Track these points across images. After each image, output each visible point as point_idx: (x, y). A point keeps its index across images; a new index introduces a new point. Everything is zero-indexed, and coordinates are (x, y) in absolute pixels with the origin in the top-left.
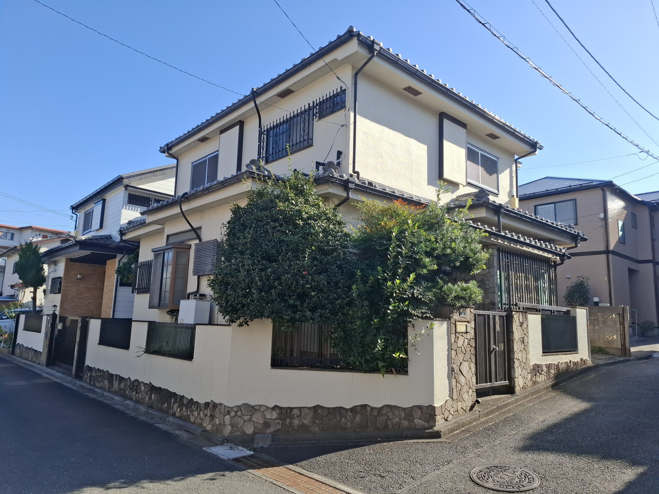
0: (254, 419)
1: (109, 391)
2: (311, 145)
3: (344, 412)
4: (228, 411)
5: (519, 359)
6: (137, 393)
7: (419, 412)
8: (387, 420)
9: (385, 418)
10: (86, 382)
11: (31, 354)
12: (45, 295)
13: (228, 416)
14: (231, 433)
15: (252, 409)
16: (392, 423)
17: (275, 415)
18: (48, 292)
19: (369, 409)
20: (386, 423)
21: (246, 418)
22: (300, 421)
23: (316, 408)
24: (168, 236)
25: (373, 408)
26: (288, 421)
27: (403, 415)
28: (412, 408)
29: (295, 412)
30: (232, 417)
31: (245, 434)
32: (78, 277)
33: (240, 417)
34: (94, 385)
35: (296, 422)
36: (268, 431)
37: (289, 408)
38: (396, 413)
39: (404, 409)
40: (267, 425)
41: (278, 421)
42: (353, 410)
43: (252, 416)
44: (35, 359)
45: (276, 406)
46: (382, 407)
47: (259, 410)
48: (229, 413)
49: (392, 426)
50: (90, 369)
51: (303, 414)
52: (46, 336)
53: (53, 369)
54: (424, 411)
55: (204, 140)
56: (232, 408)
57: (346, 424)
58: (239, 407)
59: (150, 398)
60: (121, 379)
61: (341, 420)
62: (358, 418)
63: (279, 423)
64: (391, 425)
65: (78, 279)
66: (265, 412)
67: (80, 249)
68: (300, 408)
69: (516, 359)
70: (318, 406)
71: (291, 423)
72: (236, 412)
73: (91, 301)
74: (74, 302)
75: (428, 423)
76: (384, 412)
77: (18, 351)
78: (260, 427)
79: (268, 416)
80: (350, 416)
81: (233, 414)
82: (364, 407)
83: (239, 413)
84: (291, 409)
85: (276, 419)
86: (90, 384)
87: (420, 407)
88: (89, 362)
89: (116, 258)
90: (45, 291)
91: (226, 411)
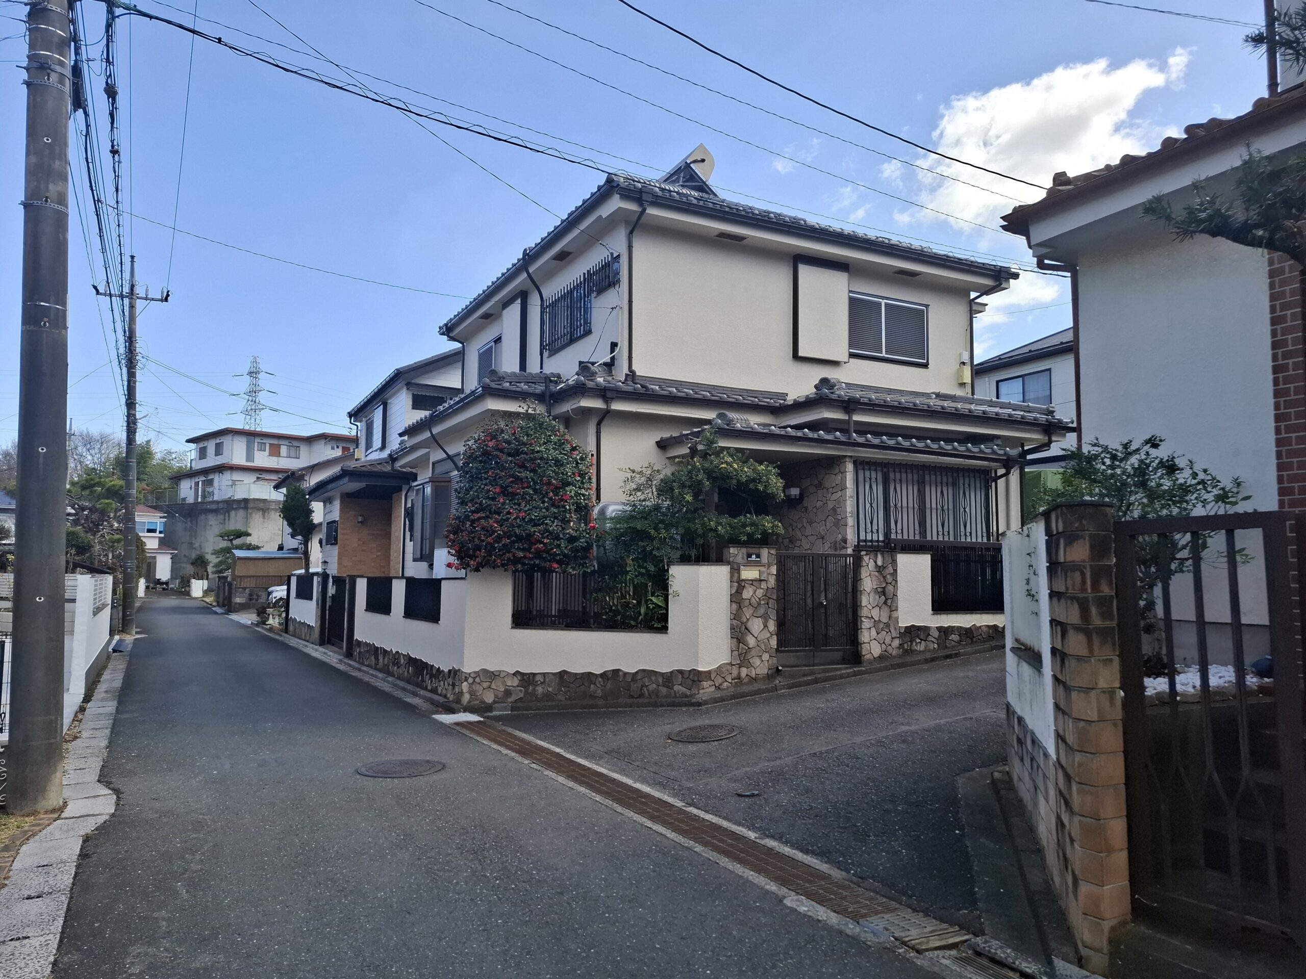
0: (493, 686)
1: (376, 669)
2: (588, 332)
3: (593, 679)
4: (466, 677)
5: (872, 617)
6: (398, 667)
7: (680, 676)
8: (642, 686)
9: (639, 684)
10: (355, 661)
11: (304, 630)
12: (321, 547)
13: (465, 684)
14: (469, 702)
15: (492, 676)
16: (648, 690)
17: (516, 681)
18: (324, 542)
19: (621, 673)
20: (641, 689)
21: (486, 685)
22: (543, 688)
24: (434, 464)
25: (625, 674)
26: (531, 688)
27: (660, 680)
28: (672, 672)
29: (539, 678)
30: (470, 684)
31: (483, 702)
32: (360, 520)
33: (479, 683)
34: (363, 664)
35: (540, 690)
36: (510, 700)
37: (531, 673)
38: (653, 678)
39: (662, 674)
40: (508, 693)
41: (520, 688)
42: (604, 675)
43: (491, 682)
44: (308, 638)
45: (517, 672)
46: (637, 673)
47: (499, 675)
48: (466, 679)
49: (649, 694)
50: (359, 643)
51: (547, 680)
52: (317, 604)
53: (326, 649)
54: (686, 676)
55: (487, 316)
56: (470, 674)
57: (595, 692)
58: (477, 674)
59: (408, 672)
60: (385, 652)
61: (589, 687)
62: (609, 685)
63: (521, 691)
64: (647, 693)
65: (359, 522)
66: (506, 679)
67: (349, 481)
68: (544, 674)
69: (867, 617)
70: (565, 672)
71: (534, 690)
72: (474, 678)
73: (379, 554)
74: (356, 556)
75: (690, 689)
76: (639, 677)
77: (291, 628)
78: (500, 695)
79: (509, 683)
80: (600, 682)
81: (470, 680)
82: (616, 672)
83: (477, 680)
84: (534, 675)
85: (518, 686)
86: (359, 663)
87: (681, 672)
88: (358, 636)
89: (401, 490)
90: (321, 542)
91: (463, 678)
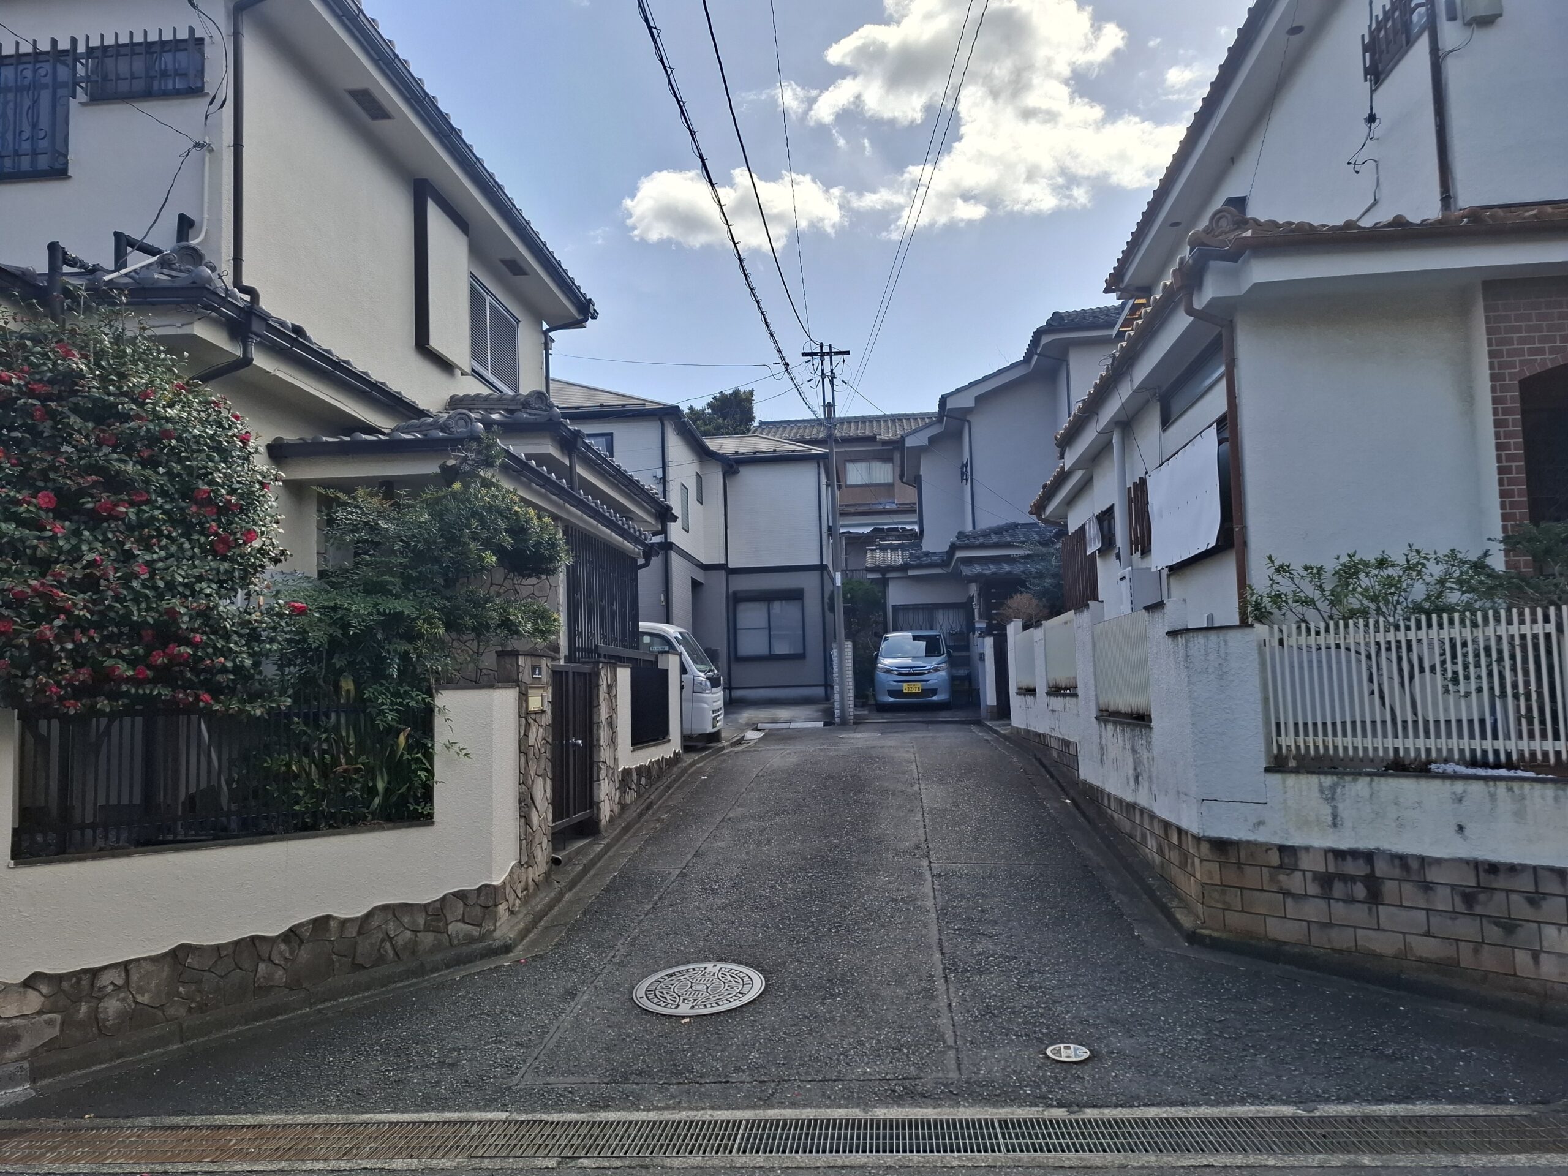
3: (264, 950)
5: (606, 762)
7: (460, 905)
8: (383, 940)
9: (375, 937)
16: (394, 946)
17: (34, 1002)
19: (332, 923)
20: (380, 948)
22: (123, 1001)
23: (179, 955)
26: (83, 1010)
27: (421, 921)
28: (443, 899)
29: (109, 978)
35: (112, 1007)
37: (85, 971)
38: (405, 920)
39: (423, 908)
41: (46, 1017)
42: (292, 935)
45: (36, 976)
46: (369, 915)
49: (396, 954)
51: (135, 978)
54: (472, 902)
57: (270, 977)
61: (254, 969)
62: (303, 955)
63: (50, 1022)
64: (391, 953)
68: (126, 966)
69: (603, 762)
70: (185, 948)
71: (94, 1013)
75: (479, 926)
76: (375, 922)
79: (11, 1009)
80: (280, 953)
82: (321, 923)
84: (94, 973)
85: (40, 1012)
87: (460, 895)
